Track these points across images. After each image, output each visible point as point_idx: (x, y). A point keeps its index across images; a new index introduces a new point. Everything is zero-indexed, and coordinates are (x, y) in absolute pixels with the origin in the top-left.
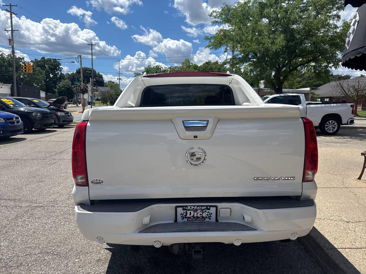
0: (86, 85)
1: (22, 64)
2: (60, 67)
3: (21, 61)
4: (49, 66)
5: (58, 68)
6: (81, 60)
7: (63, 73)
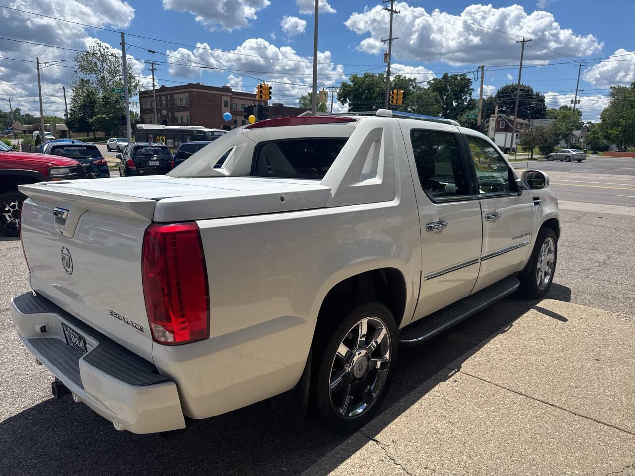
0: (509, 117)
1: (412, 89)
2: (470, 88)
3: (412, 85)
4: (453, 88)
5: (467, 90)
6: (483, 75)
7: (473, 98)
